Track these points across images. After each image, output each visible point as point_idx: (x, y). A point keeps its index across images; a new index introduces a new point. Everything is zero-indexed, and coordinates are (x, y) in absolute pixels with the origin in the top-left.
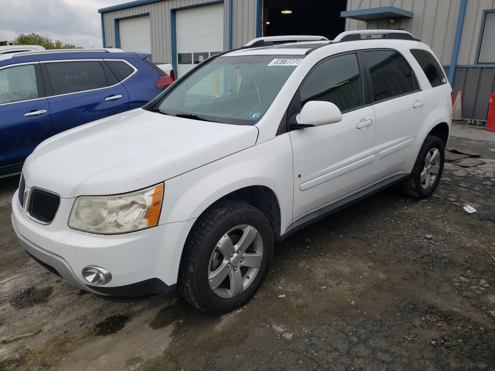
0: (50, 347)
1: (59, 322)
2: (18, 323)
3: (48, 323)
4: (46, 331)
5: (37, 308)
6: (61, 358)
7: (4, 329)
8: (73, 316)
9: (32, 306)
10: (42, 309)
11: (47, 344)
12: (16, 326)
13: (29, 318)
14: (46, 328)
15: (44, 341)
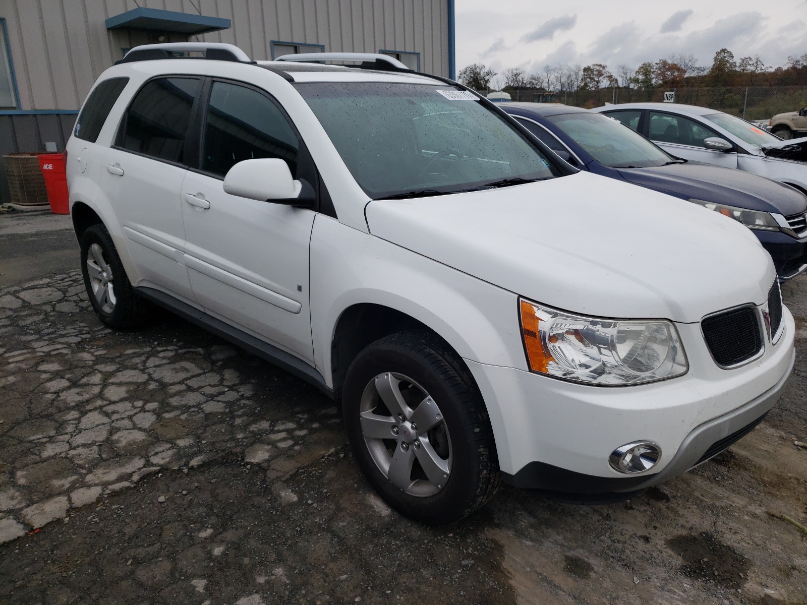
0: (783, 494)
1: (739, 501)
2: (776, 548)
3: (749, 512)
4: (763, 508)
5: (729, 539)
6: (790, 478)
7: (799, 558)
8: (719, 491)
9: (729, 548)
10: (727, 532)
11: (782, 498)
12: (780, 547)
13: (756, 539)
14: (758, 511)
15: (781, 504)
